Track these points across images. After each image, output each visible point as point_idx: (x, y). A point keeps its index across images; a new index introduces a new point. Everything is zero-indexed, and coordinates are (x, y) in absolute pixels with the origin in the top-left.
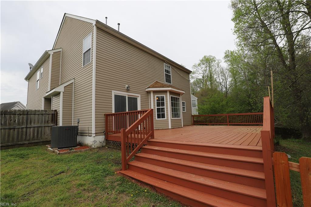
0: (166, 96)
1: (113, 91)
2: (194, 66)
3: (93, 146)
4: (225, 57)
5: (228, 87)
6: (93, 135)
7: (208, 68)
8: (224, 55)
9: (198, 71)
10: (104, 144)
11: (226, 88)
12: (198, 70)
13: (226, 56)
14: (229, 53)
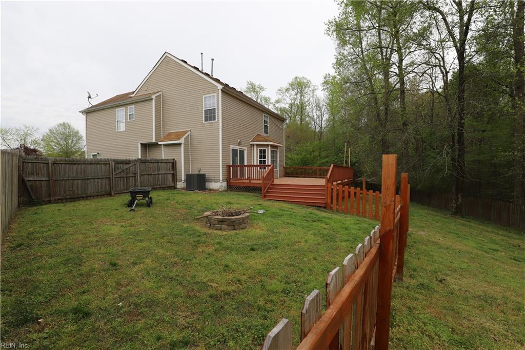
0: (268, 150)
1: (231, 146)
2: (279, 90)
3: (220, 190)
4: (323, 83)
5: (323, 126)
6: (221, 181)
7: (299, 96)
8: (322, 80)
9: (285, 99)
10: (226, 189)
11: (321, 127)
12: (284, 97)
13: (326, 83)
14: (329, 77)
